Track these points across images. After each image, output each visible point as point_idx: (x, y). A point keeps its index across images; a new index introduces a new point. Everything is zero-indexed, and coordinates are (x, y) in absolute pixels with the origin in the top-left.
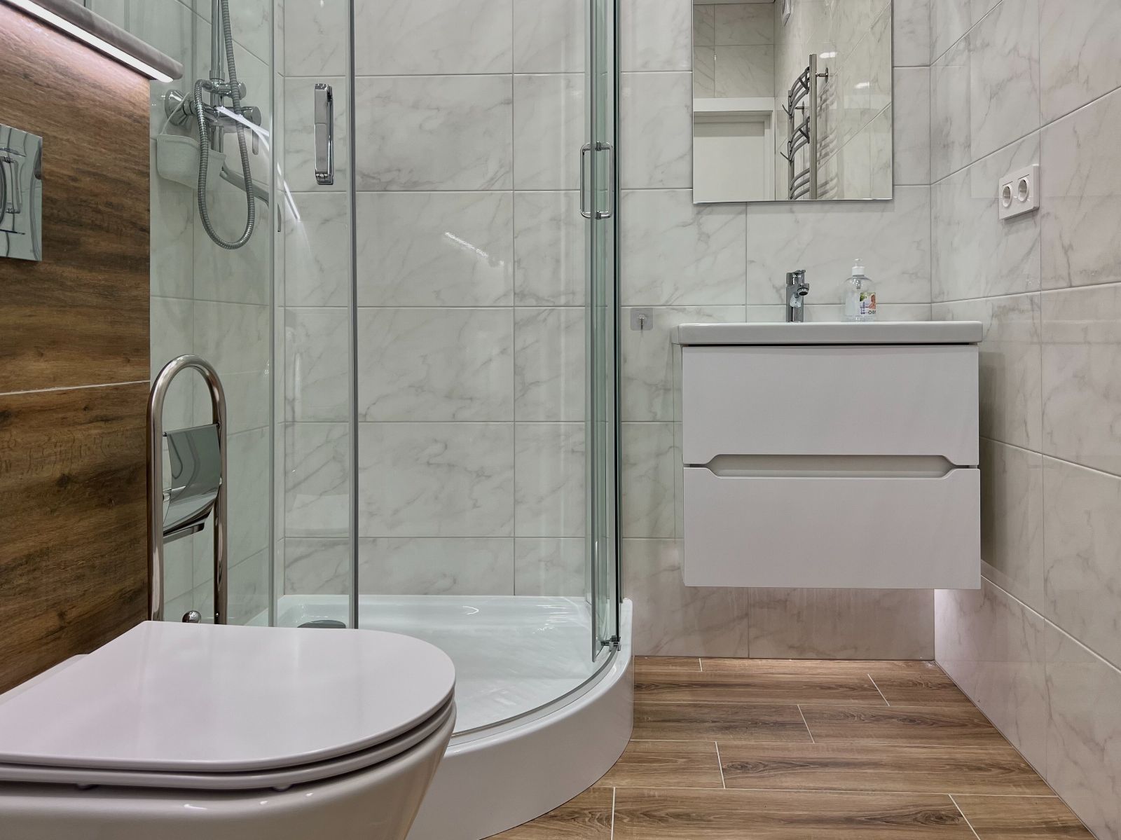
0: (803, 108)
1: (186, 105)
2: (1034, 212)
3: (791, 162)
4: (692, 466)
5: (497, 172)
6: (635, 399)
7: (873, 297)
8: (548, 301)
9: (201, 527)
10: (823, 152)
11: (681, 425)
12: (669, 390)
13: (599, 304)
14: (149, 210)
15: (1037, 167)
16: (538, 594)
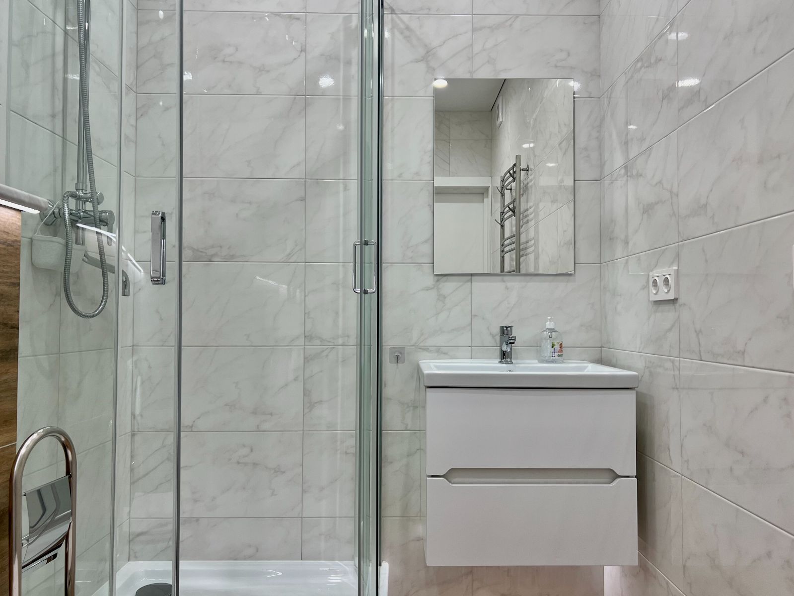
0: (511, 189)
1: (56, 211)
2: (674, 301)
3: (503, 226)
4: (433, 476)
5: (294, 249)
6: (392, 415)
7: (561, 344)
8: (329, 342)
9: (55, 556)
10: (525, 220)
11: (425, 433)
12: (417, 407)
13: (366, 343)
14: (18, 312)
15: (675, 270)
16: (320, 559)
